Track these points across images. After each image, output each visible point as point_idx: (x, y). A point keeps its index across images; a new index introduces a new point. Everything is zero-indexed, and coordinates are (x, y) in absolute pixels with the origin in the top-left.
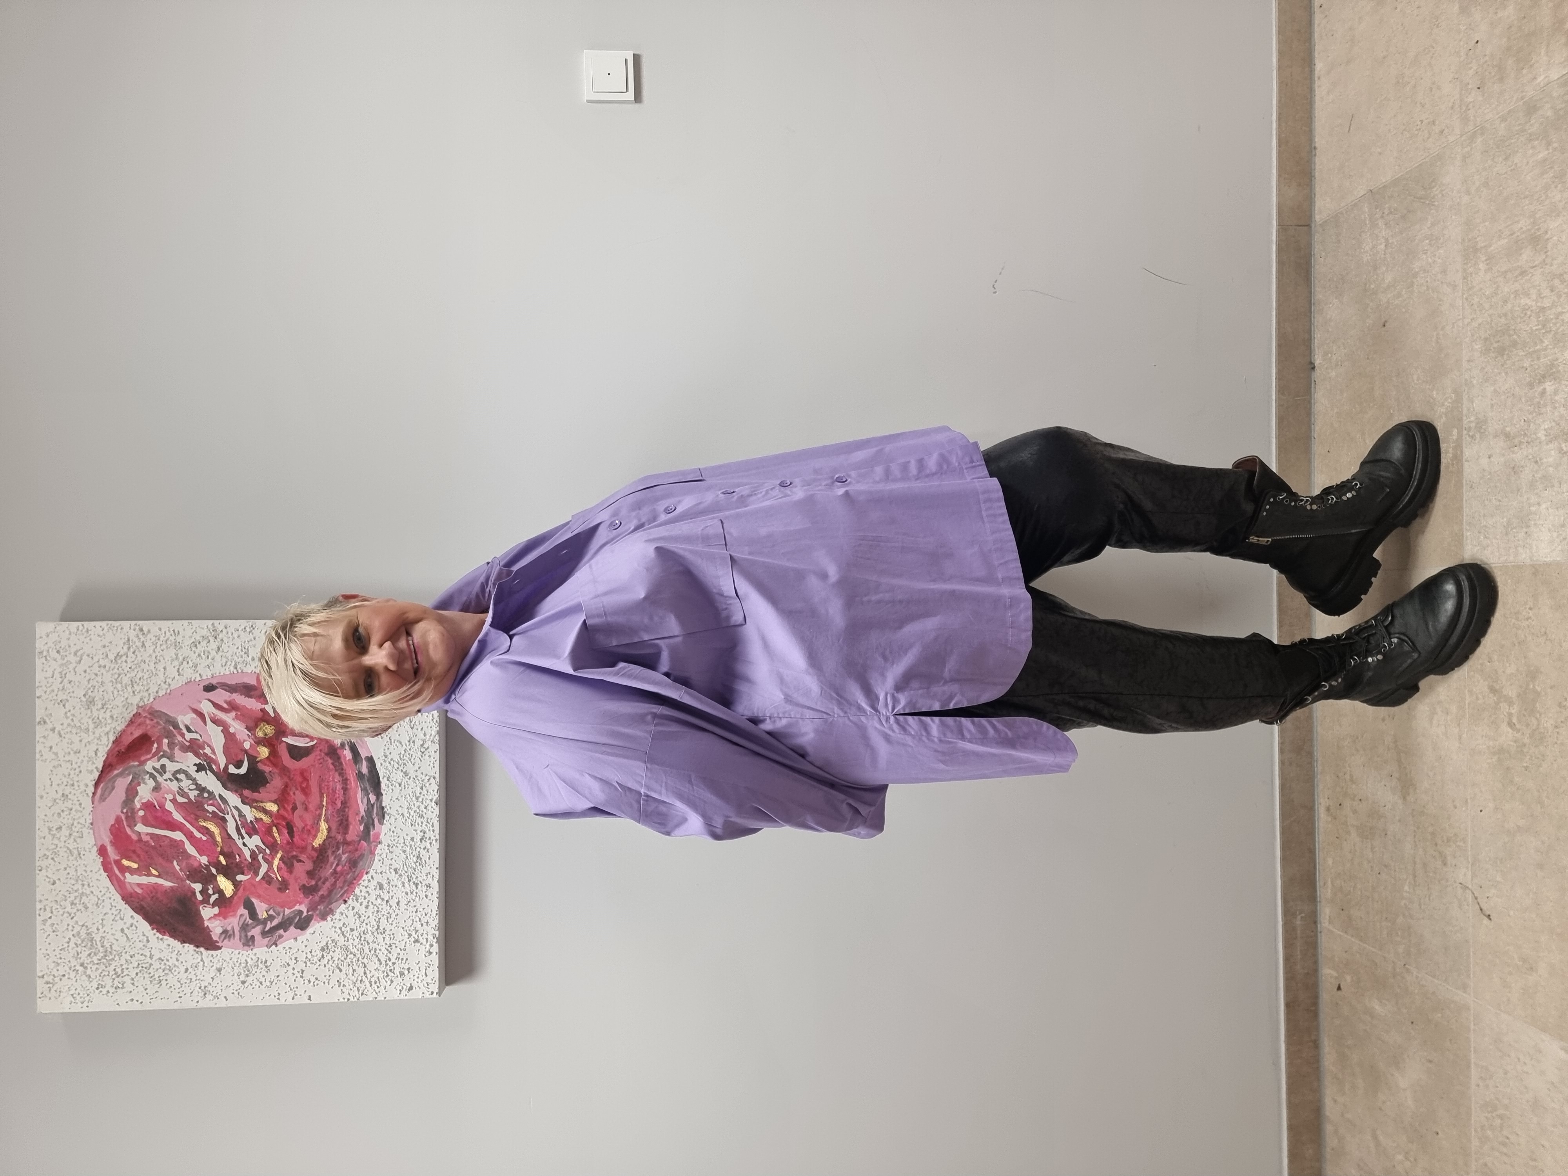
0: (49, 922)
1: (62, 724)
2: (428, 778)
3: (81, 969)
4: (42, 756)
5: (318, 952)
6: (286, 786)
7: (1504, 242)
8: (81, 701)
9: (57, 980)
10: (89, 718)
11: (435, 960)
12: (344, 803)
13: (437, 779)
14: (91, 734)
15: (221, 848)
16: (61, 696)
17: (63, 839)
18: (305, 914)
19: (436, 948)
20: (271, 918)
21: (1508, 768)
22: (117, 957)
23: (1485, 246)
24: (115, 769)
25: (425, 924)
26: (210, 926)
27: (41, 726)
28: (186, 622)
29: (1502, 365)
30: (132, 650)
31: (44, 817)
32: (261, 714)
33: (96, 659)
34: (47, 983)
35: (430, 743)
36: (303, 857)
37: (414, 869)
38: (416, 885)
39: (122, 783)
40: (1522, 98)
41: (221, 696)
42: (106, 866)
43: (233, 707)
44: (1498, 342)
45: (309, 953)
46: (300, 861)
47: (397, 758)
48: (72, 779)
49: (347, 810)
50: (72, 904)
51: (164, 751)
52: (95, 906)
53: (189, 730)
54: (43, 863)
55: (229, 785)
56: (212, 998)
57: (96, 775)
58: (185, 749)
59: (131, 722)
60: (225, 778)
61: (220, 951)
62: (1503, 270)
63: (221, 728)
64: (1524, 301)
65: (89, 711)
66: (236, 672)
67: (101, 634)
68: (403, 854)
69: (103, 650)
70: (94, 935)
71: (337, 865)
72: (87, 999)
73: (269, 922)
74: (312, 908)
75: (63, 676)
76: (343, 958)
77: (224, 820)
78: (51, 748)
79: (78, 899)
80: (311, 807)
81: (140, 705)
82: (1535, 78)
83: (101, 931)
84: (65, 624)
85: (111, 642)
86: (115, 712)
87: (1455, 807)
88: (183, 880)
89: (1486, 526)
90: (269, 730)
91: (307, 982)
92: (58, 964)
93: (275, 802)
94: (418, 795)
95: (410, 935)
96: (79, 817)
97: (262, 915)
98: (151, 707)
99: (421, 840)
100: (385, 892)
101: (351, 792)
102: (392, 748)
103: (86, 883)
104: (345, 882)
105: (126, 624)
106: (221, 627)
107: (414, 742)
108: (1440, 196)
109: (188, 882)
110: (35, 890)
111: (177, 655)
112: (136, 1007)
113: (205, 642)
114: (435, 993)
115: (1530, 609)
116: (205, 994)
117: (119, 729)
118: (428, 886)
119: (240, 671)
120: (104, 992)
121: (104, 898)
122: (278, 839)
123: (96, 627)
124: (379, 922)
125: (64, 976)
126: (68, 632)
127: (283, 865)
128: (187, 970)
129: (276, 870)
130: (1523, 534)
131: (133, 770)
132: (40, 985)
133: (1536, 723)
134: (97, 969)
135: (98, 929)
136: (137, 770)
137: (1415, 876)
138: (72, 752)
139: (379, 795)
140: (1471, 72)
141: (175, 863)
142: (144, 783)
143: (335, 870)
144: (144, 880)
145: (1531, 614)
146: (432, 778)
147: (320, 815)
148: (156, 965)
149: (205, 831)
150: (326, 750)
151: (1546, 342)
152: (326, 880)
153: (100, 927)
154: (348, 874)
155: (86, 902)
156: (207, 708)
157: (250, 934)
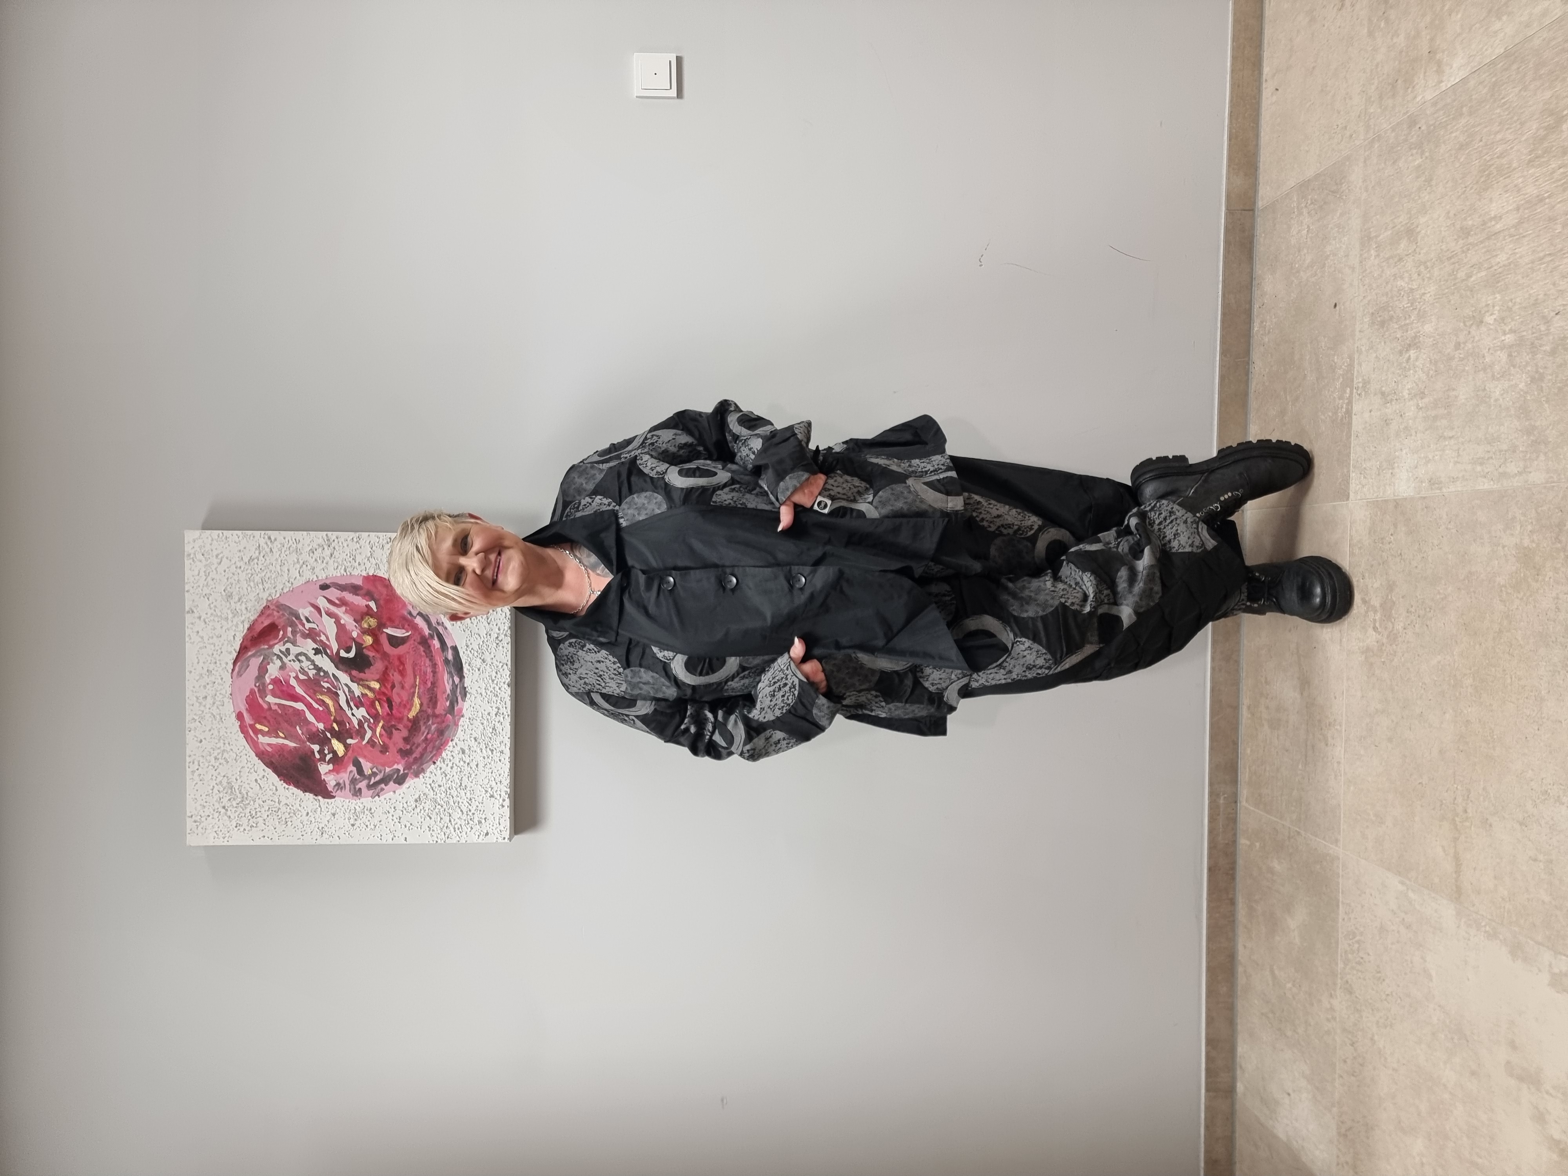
0: (197, 773)
1: (207, 614)
2: (501, 664)
3: (223, 811)
4: (190, 639)
5: (412, 803)
6: (387, 668)
7: (1389, 232)
8: (222, 595)
9: (203, 819)
10: (228, 609)
11: (507, 812)
12: (434, 684)
13: (509, 666)
14: (230, 622)
15: (335, 717)
16: (206, 591)
17: (208, 706)
18: (402, 772)
19: (507, 803)
20: (374, 774)
21: (1371, 664)
22: (252, 803)
23: (1376, 237)
24: (249, 651)
25: (499, 783)
26: (326, 779)
27: (189, 615)
28: (305, 533)
29: (1383, 336)
30: (262, 555)
31: (192, 689)
32: (366, 609)
33: (233, 562)
34: (195, 822)
35: (503, 636)
36: (400, 726)
37: (490, 738)
38: (492, 751)
39: (255, 663)
40: (1407, 112)
41: (333, 593)
42: (243, 729)
43: (343, 603)
44: (1380, 316)
45: (405, 804)
46: (398, 729)
47: (476, 647)
48: (215, 659)
49: (435, 689)
50: (216, 758)
51: (289, 638)
52: (234, 761)
53: (308, 621)
54: (192, 726)
55: (340, 666)
56: (328, 837)
57: (236, 654)
58: (305, 636)
59: (262, 613)
60: (337, 660)
61: (333, 800)
62: (1387, 256)
63: (334, 620)
64: (1400, 283)
65: (228, 604)
66: (345, 574)
67: (237, 540)
68: (481, 725)
69: (239, 554)
70: (233, 784)
71: (428, 733)
72: (228, 835)
73: (373, 778)
74: (408, 767)
75: (207, 575)
76: (432, 809)
77: (337, 695)
78: (198, 632)
79: (220, 755)
80: (407, 686)
81: (270, 598)
82: (1415, 98)
83: (239, 781)
84: (209, 531)
85: (245, 548)
86: (249, 605)
87: (1335, 698)
88: (304, 742)
89: (1365, 468)
90: (373, 622)
91: (403, 826)
92: (204, 807)
93: (377, 681)
94: (494, 678)
95: (486, 791)
96: (221, 689)
97: (367, 771)
98: (278, 602)
99: (496, 715)
100: (467, 756)
101: (439, 675)
102: (472, 640)
103: (226, 742)
104: (433, 748)
105: (257, 533)
106: (334, 537)
107: (490, 635)
108: (1347, 191)
109: (308, 743)
110: (186, 748)
111: (298, 560)
112: (267, 842)
113: (320, 549)
114: (506, 839)
115: (1392, 535)
116: (322, 834)
117: (252, 618)
118: (502, 752)
119: (348, 574)
120: (242, 829)
121: (242, 754)
122: (380, 711)
123: (234, 535)
124: (461, 780)
125: (209, 816)
126: (210, 538)
127: (384, 732)
128: (308, 814)
129: (378, 735)
130: (1390, 474)
131: (263, 652)
132: (190, 824)
133: (1391, 626)
134: (236, 811)
135: (237, 780)
136: (266, 652)
137: (1306, 756)
138: (215, 637)
139: (462, 677)
140: (1373, 87)
141: (298, 728)
142: (274, 664)
143: (426, 737)
144: (274, 741)
145: (1392, 538)
146: (505, 666)
147: (414, 693)
148: (283, 809)
149: (321, 703)
150: (419, 640)
151: (1413, 318)
152: (419, 745)
153: (238, 778)
154: (436, 741)
155: (227, 757)
156: (322, 603)
157: (358, 787)
